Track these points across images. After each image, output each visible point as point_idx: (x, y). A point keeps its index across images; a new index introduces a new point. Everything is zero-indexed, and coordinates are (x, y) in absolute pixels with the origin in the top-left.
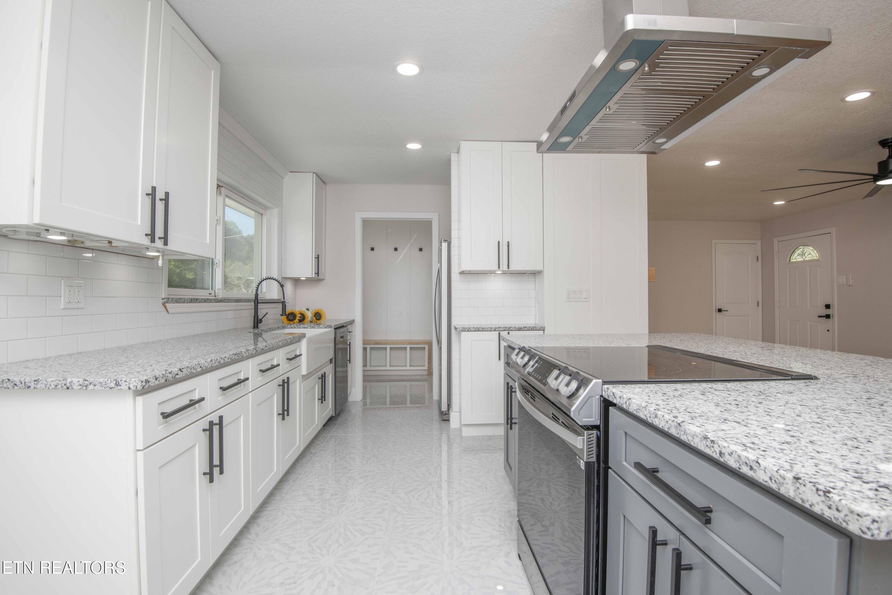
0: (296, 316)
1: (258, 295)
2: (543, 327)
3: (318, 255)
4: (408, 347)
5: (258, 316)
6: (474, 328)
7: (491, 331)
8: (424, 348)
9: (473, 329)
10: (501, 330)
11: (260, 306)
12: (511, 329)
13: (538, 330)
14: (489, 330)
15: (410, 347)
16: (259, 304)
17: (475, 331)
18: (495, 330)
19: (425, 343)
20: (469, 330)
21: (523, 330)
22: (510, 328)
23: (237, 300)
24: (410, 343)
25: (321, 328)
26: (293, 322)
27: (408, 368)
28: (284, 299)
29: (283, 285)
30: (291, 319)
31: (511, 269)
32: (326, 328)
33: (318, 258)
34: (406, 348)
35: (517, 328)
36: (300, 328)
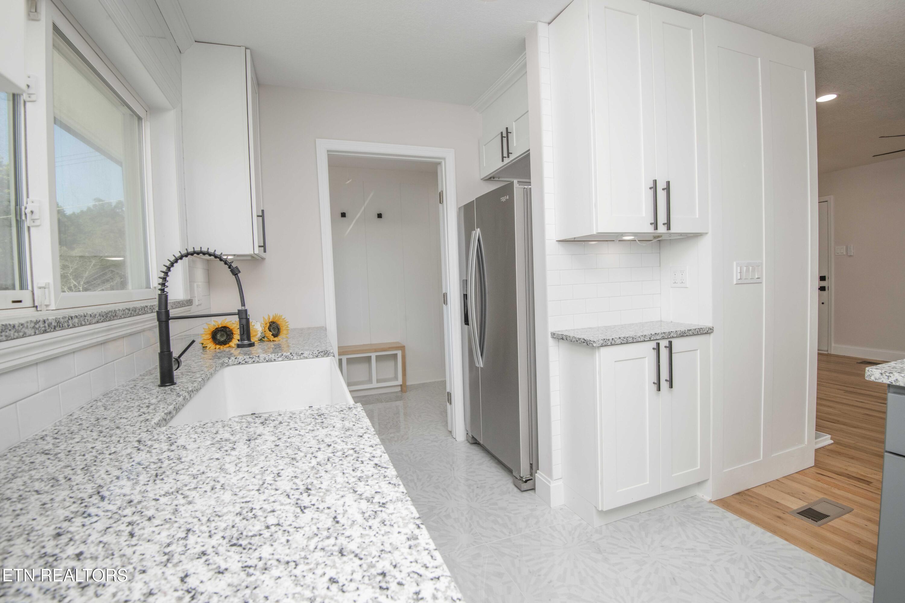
0: (232, 334)
1: (166, 297)
2: (712, 328)
3: (263, 211)
4: (373, 355)
5: (170, 354)
6: (620, 338)
7: (645, 341)
8: (395, 356)
9: (618, 341)
10: (658, 338)
11: (173, 325)
12: (672, 335)
13: (706, 333)
14: (642, 340)
15: (376, 356)
16: (170, 321)
17: (622, 344)
18: (650, 340)
19: (397, 348)
20: (613, 342)
21: (687, 336)
22: (670, 333)
23: (107, 314)
24: (376, 351)
25: (306, 358)
26: (227, 345)
27: (375, 385)
28: (243, 304)
29: (237, 267)
30: (222, 339)
31: (673, 230)
32: (317, 356)
33: (262, 216)
34: (369, 358)
35: (679, 333)
36: (258, 362)
